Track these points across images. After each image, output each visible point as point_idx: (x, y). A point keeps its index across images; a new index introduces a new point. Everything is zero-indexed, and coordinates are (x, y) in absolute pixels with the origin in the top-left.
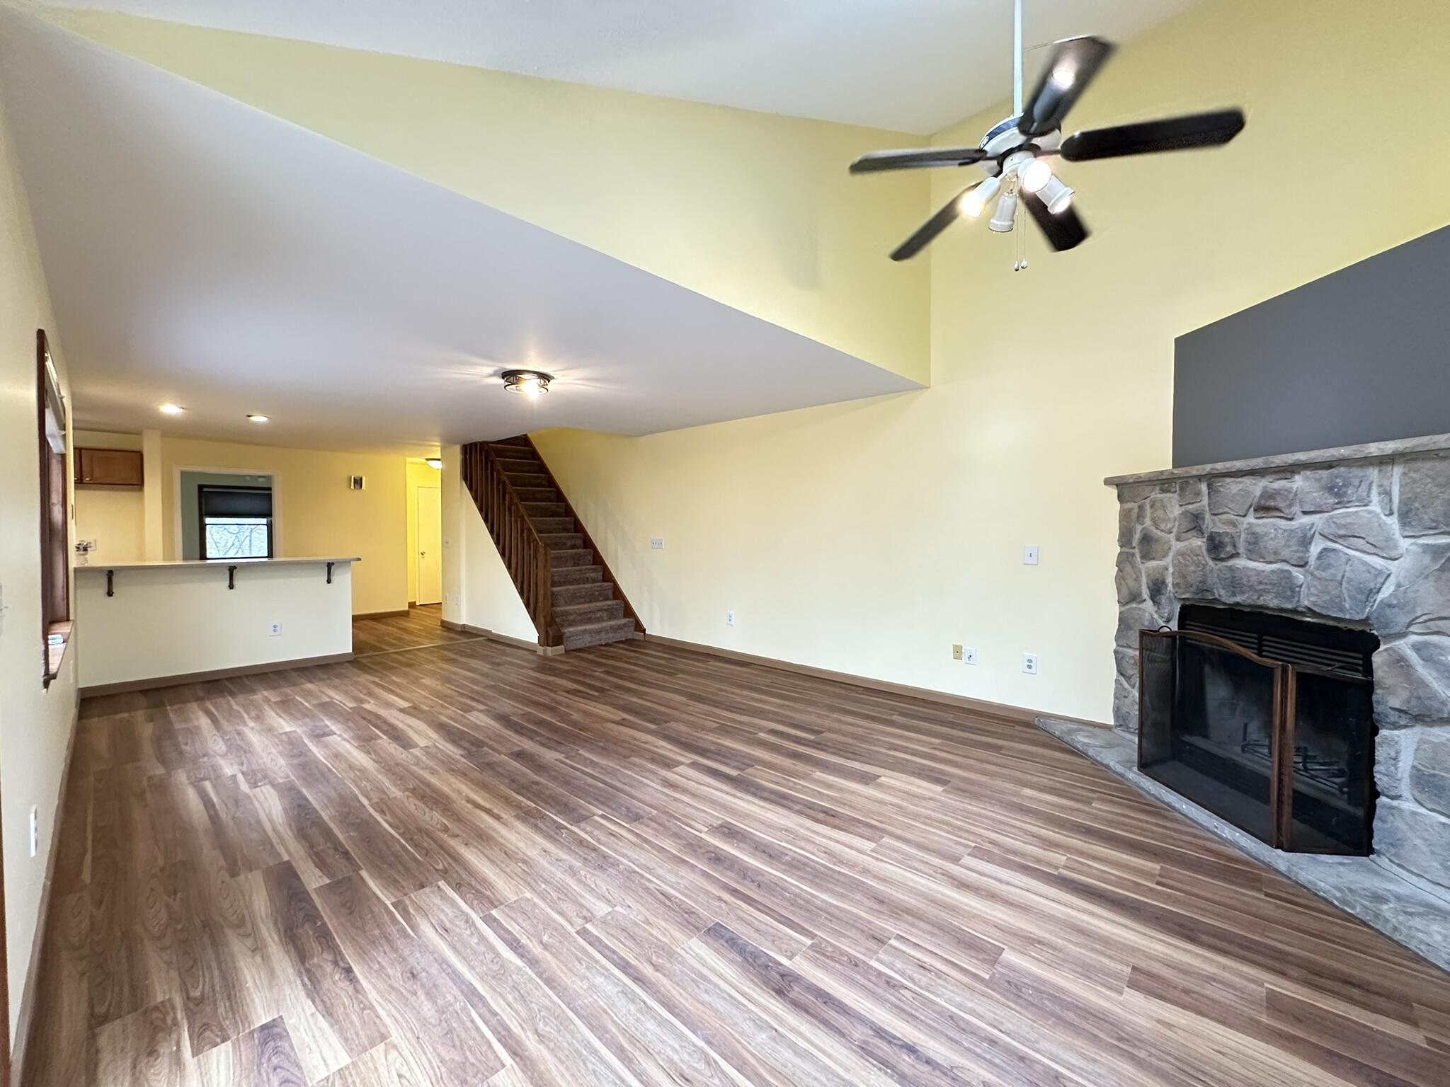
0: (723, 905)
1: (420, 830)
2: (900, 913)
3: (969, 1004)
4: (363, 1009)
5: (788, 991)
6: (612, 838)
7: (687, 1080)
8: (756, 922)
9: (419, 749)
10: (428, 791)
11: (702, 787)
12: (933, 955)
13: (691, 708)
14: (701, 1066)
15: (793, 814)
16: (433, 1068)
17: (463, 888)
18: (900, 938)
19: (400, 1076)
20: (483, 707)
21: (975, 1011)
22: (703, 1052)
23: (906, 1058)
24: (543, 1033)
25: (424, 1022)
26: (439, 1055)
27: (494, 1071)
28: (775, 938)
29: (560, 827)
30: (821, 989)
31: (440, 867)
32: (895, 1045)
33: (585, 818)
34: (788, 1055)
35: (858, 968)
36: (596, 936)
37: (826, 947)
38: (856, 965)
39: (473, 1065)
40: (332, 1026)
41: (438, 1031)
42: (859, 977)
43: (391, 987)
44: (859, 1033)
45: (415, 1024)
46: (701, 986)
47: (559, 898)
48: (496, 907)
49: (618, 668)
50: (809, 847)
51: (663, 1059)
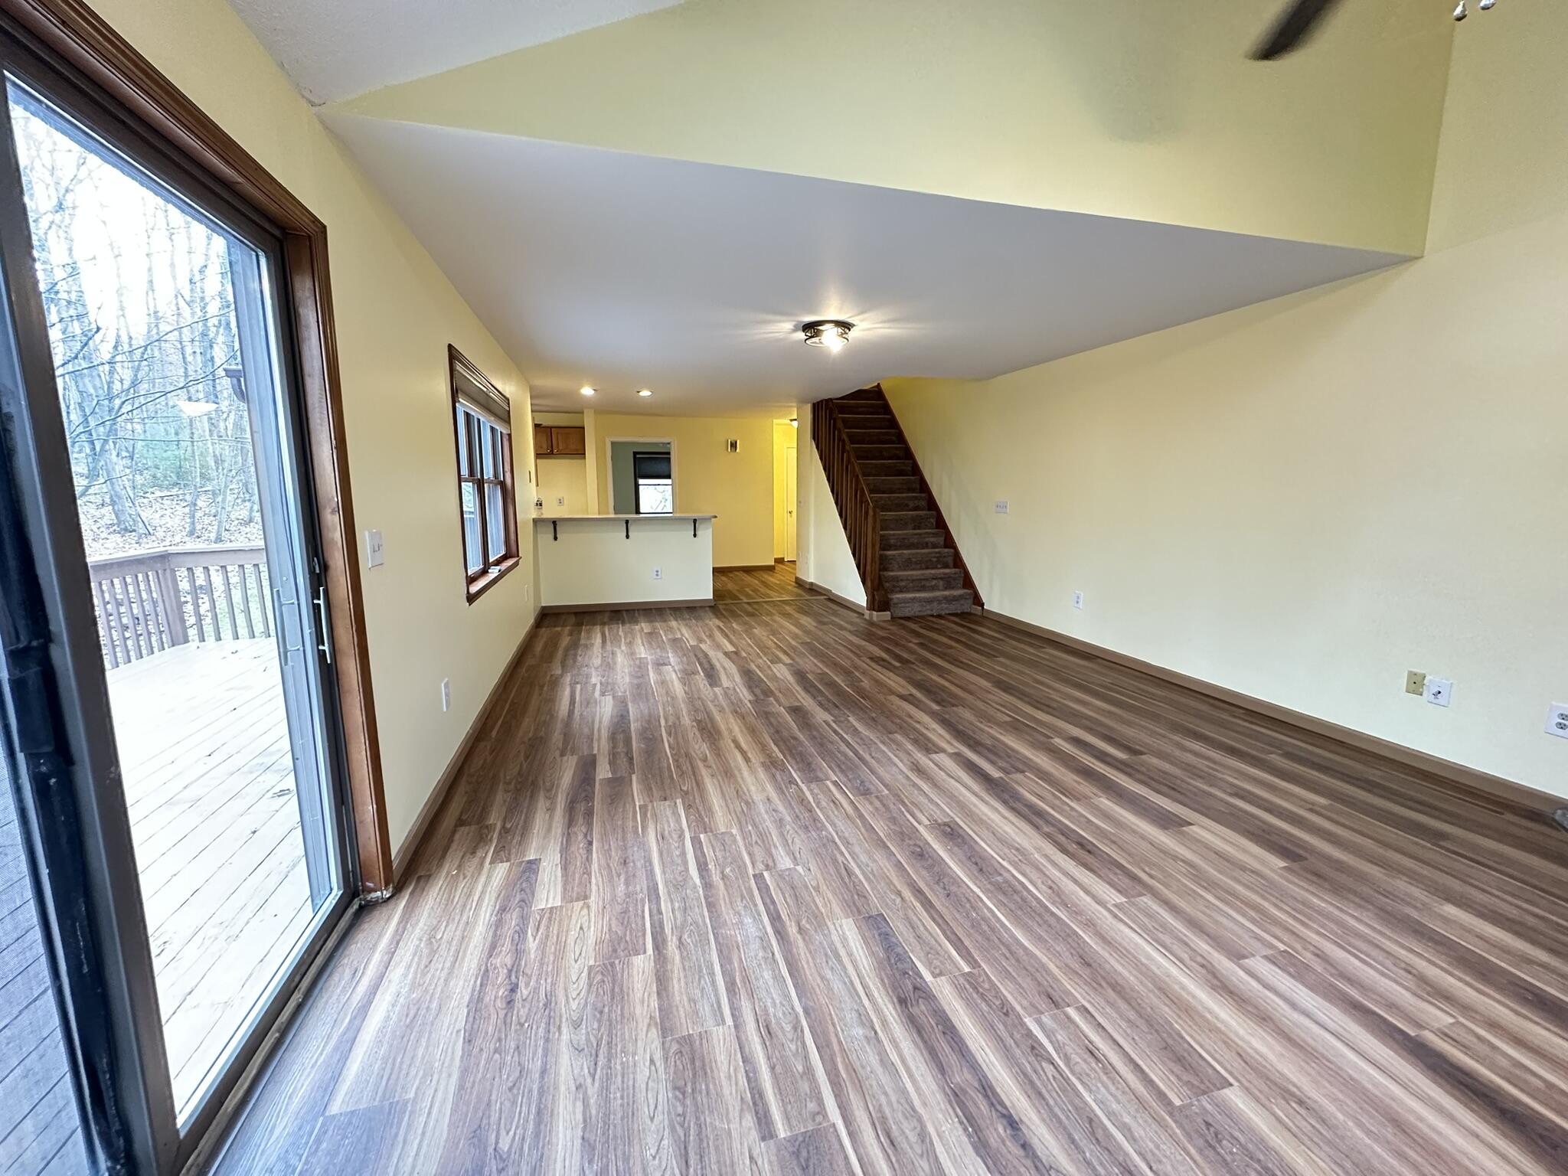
0: (898, 900)
1: (687, 755)
2: (1104, 984)
3: (1127, 1119)
4: (584, 873)
5: (912, 1005)
6: (832, 805)
7: (769, 1033)
8: (922, 928)
9: (720, 689)
10: (709, 726)
11: (952, 781)
12: (1116, 1047)
13: (990, 696)
14: (788, 1028)
15: (1037, 835)
16: (602, 932)
17: (691, 810)
18: (1084, 1011)
19: (581, 928)
20: (788, 661)
21: (1129, 1130)
22: (797, 1017)
23: (1001, 1130)
24: (685, 943)
25: (614, 898)
26: (610, 925)
27: (637, 953)
28: (932, 951)
29: (792, 782)
30: (949, 1020)
31: (685, 788)
32: (997, 1110)
33: (818, 779)
34: (873, 1060)
35: (1006, 1018)
36: (767, 885)
37: (983, 981)
38: (1006, 1014)
39: (626, 941)
40: (562, 876)
41: (618, 908)
42: (1001, 1027)
43: (608, 865)
44: (961, 1077)
45: (608, 897)
46: (830, 963)
47: (756, 842)
48: (706, 832)
49: (935, 642)
50: (1034, 875)
51: (760, 1006)
